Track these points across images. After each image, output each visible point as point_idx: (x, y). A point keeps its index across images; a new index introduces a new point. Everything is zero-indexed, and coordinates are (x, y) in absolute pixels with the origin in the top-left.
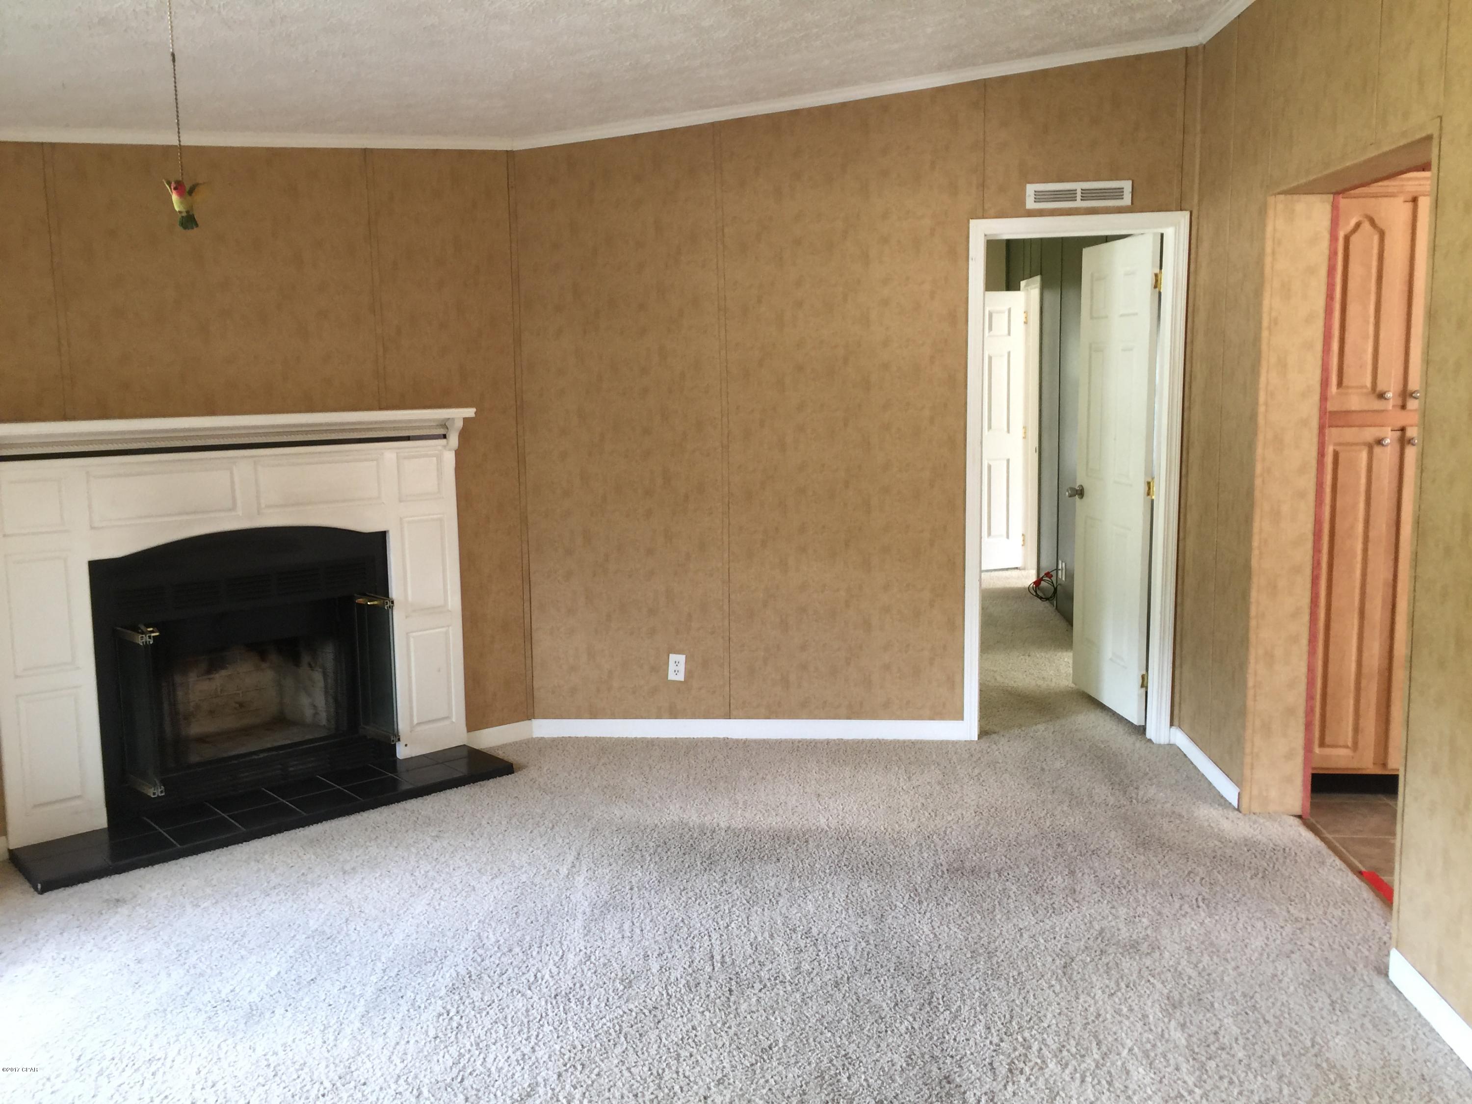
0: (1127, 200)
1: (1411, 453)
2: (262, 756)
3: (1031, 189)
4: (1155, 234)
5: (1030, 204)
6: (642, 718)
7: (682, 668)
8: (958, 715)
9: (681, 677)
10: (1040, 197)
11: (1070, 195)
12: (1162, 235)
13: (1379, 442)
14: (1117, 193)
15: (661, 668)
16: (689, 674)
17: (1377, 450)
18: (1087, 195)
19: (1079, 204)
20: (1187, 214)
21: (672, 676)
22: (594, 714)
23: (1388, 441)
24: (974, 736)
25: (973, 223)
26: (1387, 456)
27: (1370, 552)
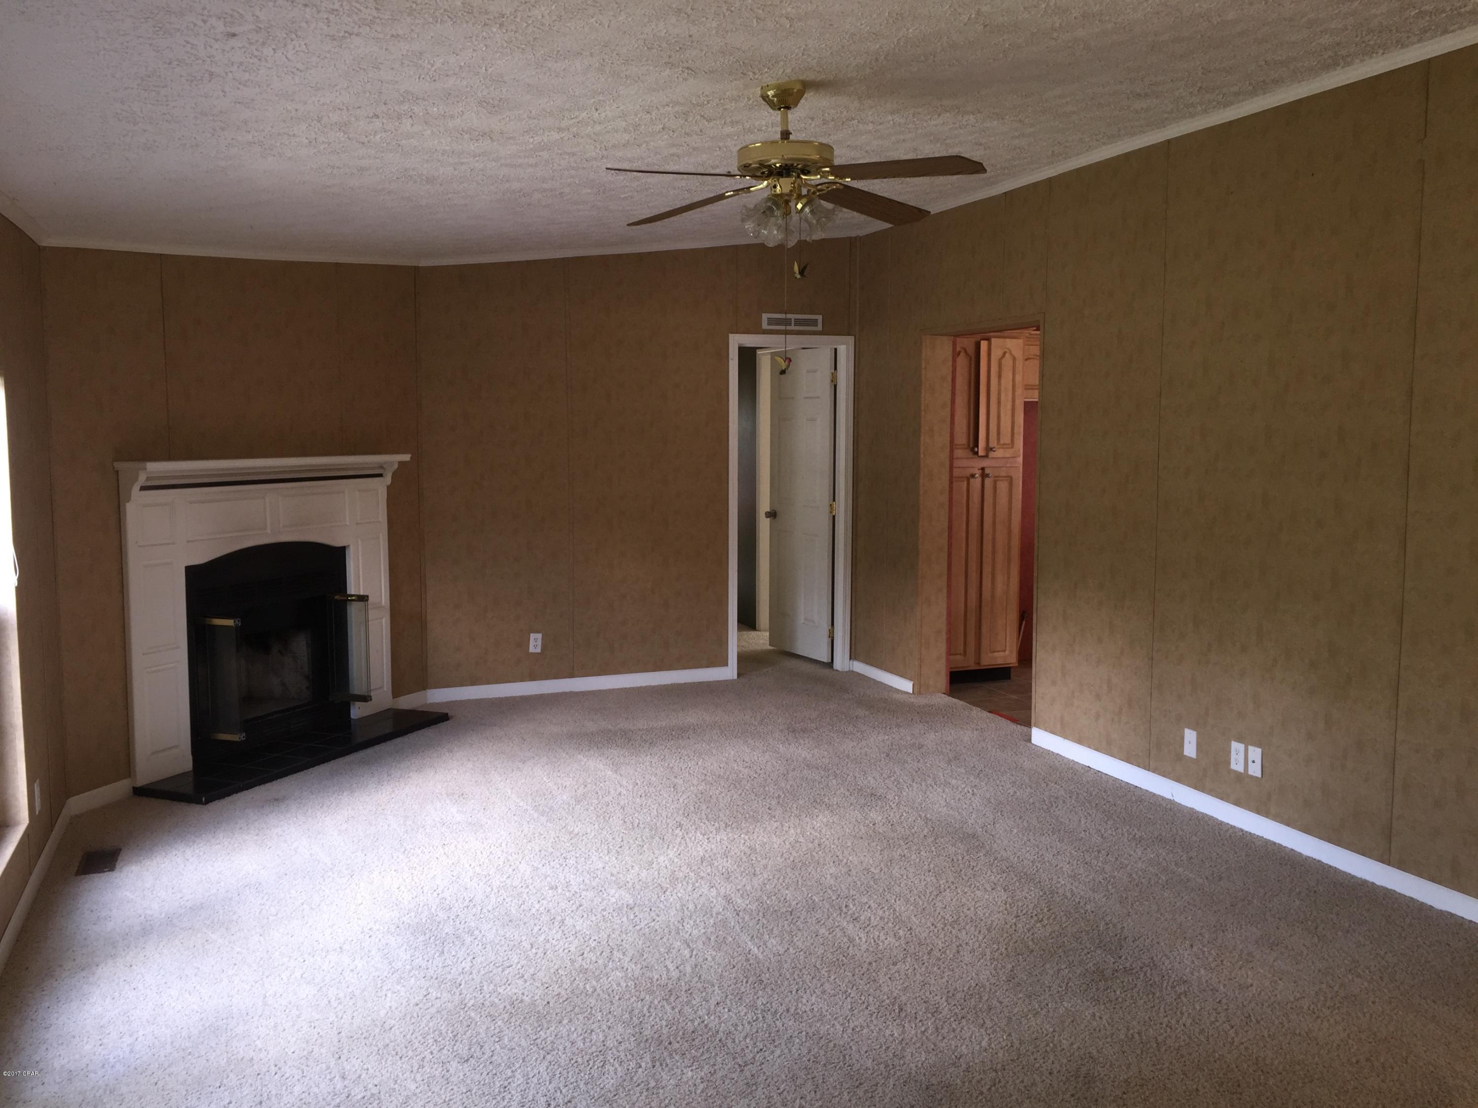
0: (820, 327)
1: (988, 481)
2: (274, 717)
3: (765, 317)
4: (831, 348)
5: (765, 326)
6: (510, 682)
7: (539, 643)
8: (724, 663)
9: (539, 650)
10: (771, 321)
11: (787, 322)
12: (836, 349)
13: (973, 476)
14: (814, 323)
15: (524, 643)
16: (544, 647)
17: (972, 480)
18: (798, 322)
19: (792, 327)
20: (853, 338)
21: (532, 650)
22: (474, 681)
23: (977, 476)
24: (735, 677)
25: (731, 336)
26: (976, 483)
27: (970, 539)
